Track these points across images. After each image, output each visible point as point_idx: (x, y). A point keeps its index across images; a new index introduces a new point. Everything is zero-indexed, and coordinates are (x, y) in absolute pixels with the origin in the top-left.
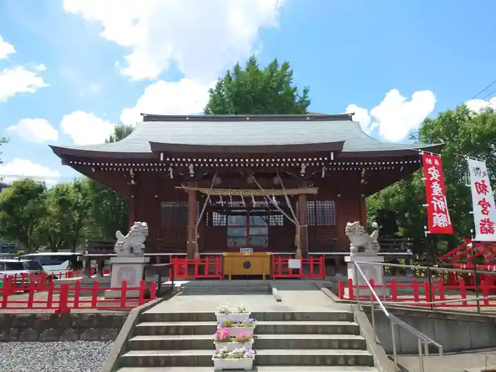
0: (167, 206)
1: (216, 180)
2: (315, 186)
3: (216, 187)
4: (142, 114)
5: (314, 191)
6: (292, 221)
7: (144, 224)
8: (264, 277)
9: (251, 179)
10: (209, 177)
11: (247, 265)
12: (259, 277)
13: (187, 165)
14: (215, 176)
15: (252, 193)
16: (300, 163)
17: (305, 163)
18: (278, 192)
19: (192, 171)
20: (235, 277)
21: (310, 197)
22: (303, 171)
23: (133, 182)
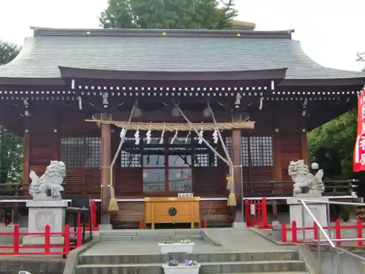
0: (69, 142)
1: (136, 111)
2: (251, 120)
3: (135, 120)
4: (32, 28)
5: (251, 125)
6: (224, 160)
7: (62, 163)
8: (192, 225)
9: (177, 112)
10: (128, 108)
11: (173, 212)
12: (187, 226)
13: (101, 94)
14: (134, 107)
15: (177, 127)
16: (235, 93)
17: (241, 93)
18: (208, 127)
19: (105, 101)
20: (159, 226)
21: (245, 133)
22: (238, 102)
23: (27, 113)
